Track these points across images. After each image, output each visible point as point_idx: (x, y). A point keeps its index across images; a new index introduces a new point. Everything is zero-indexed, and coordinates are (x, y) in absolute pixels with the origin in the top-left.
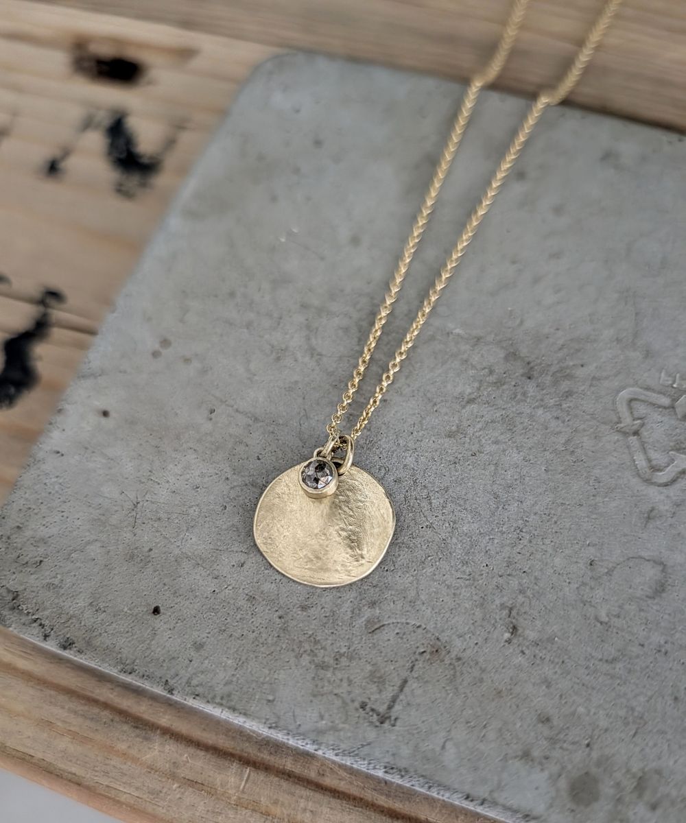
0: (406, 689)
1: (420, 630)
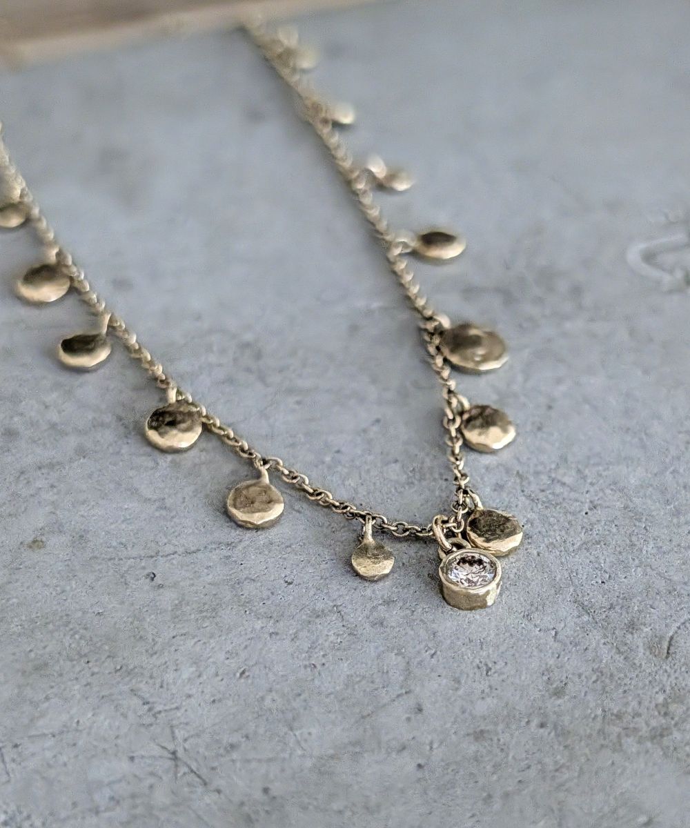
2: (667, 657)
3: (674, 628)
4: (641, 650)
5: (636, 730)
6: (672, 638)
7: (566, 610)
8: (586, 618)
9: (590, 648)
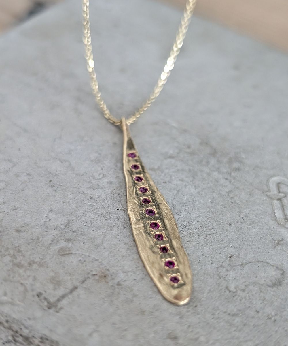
0: (75, 293)
1: (97, 262)
2: (60, 255)
3: (78, 252)
4: (59, 247)
5: (16, 258)
6: (72, 253)
7: (62, 220)
8: (62, 227)
9: (48, 232)
